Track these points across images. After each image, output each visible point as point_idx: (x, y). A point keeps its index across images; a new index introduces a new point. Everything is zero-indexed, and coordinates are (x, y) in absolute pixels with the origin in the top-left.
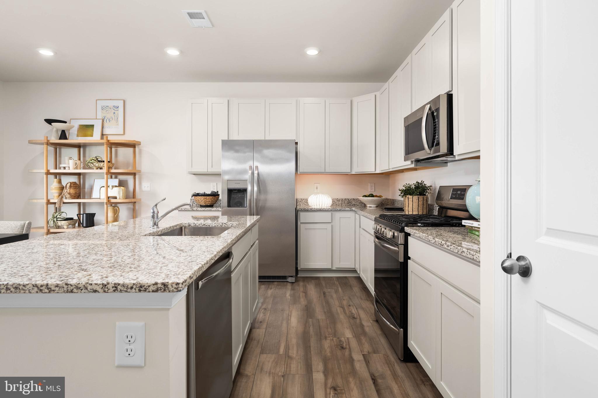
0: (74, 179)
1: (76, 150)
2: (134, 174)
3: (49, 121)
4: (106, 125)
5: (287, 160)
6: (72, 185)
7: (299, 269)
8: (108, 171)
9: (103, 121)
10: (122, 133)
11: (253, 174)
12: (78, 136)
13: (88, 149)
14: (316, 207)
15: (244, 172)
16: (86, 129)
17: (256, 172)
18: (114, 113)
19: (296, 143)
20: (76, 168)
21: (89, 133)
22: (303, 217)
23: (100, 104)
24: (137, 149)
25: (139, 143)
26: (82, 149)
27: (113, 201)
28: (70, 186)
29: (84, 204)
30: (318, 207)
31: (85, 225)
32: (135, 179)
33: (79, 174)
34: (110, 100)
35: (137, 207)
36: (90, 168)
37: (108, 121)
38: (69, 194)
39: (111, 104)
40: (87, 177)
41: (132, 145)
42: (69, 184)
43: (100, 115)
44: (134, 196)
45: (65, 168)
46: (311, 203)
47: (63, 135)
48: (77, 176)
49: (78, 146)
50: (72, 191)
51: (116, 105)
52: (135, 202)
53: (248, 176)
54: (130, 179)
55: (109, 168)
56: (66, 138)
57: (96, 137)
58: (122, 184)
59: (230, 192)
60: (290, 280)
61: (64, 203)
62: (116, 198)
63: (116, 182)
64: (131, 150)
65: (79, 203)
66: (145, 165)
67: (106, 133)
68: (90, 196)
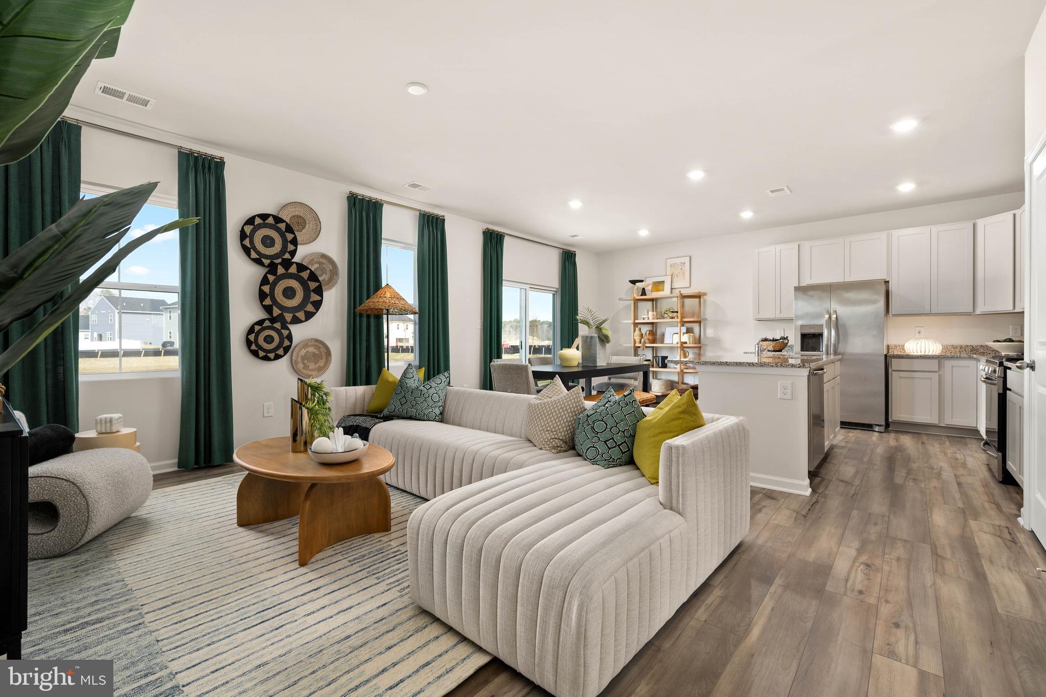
0: (648, 328)
1: (650, 303)
2: (700, 322)
3: (633, 282)
4: (675, 280)
5: (874, 302)
6: (650, 332)
7: (890, 420)
8: (681, 320)
9: (672, 277)
10: (689, 286)
11: (830, 317)
12: (652, 291)
13: (659, 302)
14: (916, 354)
15: (820, 316)
16: (659, 285)
17: (834, 316)
18: (681, 269)
19: (887, 282)
20: (654, 319)
21: (660, 288)
22: (895, 364)
23: (670, 262)
24: (702, 299)
25: (705, 294)
26: (654, 302)
27: (685, 345)
28: (649, 334)
29: (656, 347)
30: (919, 354)
31: (660, 366)
32: (700, 326)
33: (652, 323)
34: (678, 257)
35: (702, 352)
36: (663, 318)
37: (676, 277)
38: (649, 339)
39: (679, 261)
40: (658, 326)
41: (698, 296)
42: (648, 332)
43: (669, 273)
44: (699, 343)
45: (644, 319)
46: (908, 349)
47: (644, 292)
48: (651, 325)
49: (652, 300)
50: (651, 337)
51: (683, 261)
52: (701, 347)
53: (823, 321)
54: (696, 327)
55: (682, 317)
56: (646, 295)
57: (666, 292)
58: (689, 331)
59: (804, 337)
60: (877, 429)
61: (646, 347)
62: (686, 343)
63: (684, 329)
64: (698, 299)
65: (653, 347)
66: (709, 313)
67: (675, 287)
68: (662, 342)
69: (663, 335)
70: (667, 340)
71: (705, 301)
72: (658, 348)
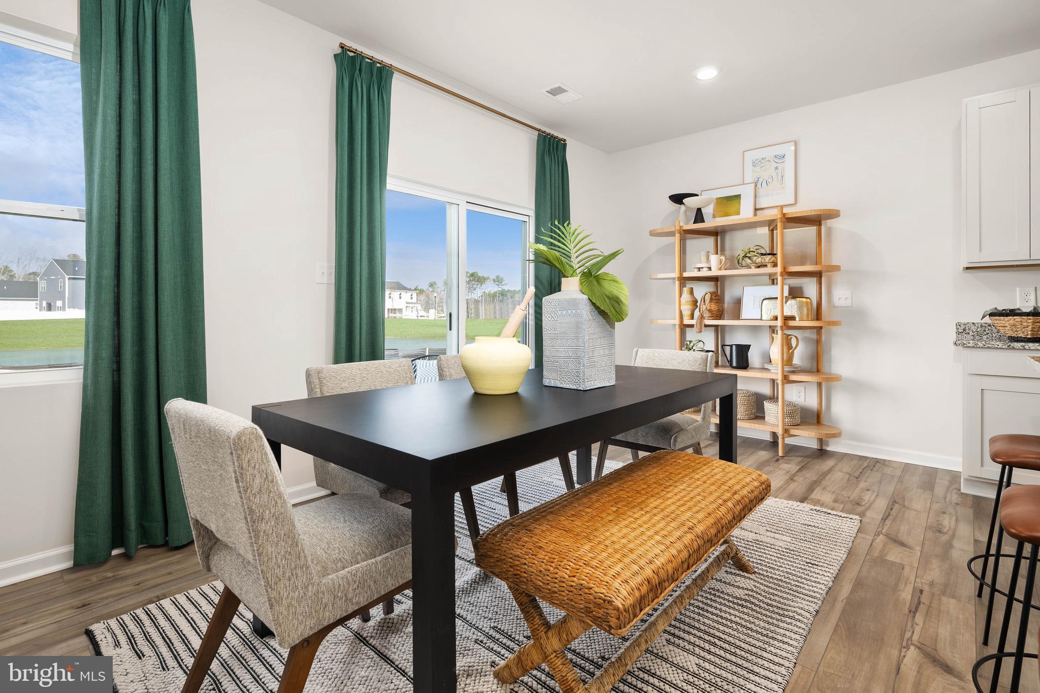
0: (708, 288)
1: (712, 238)
2: (820, 275)
3: (678, 199)
4: (761, 191)
6: (713, 297)
8: (785, 268)
9: (756, 186)
10: (793, 202)
12: (715, 215)
13: (728, 238)
16: (730, 202)
18: (776, 168)
20: (720, 269)
21: (733, 209)
23: (750, 156)
24: (823, 228)
25: (833, 214)
26: (719, 238)
27: (792, 323)
28: (711, 299)
29: (723, 327)
31: (734, 364)
32: (820, 284)
33: (715, 279)
34: (769, 146)
35: (823, 338)
36: (743, 267)
37: (764, 183)
38: (710, 311)
39: (769, 153)
40: (727, 283)
41: (815, 220)
42: (708, 297)
43: (749, 178)
44: (819, 318)
45: (699, 269)
47: (699, 217)
48: (712, 283)
49: (716, 233)
50: (714, 307)
51: (780, 153)
52: (821, 328)
55: (785, 265)
56: (703, 221)
57: (746, 213)
58: (795, 293)
61: (706, 326)
62: (792, 318)
63: (787, 290)
64: (813, 229)
65: (716, 326)
66: (838, 254)
67: (762, 207)
68: (737, 315)
69: (738, 302)
70: (749, 311)
71: (829, 230)
72: (727, 329)
